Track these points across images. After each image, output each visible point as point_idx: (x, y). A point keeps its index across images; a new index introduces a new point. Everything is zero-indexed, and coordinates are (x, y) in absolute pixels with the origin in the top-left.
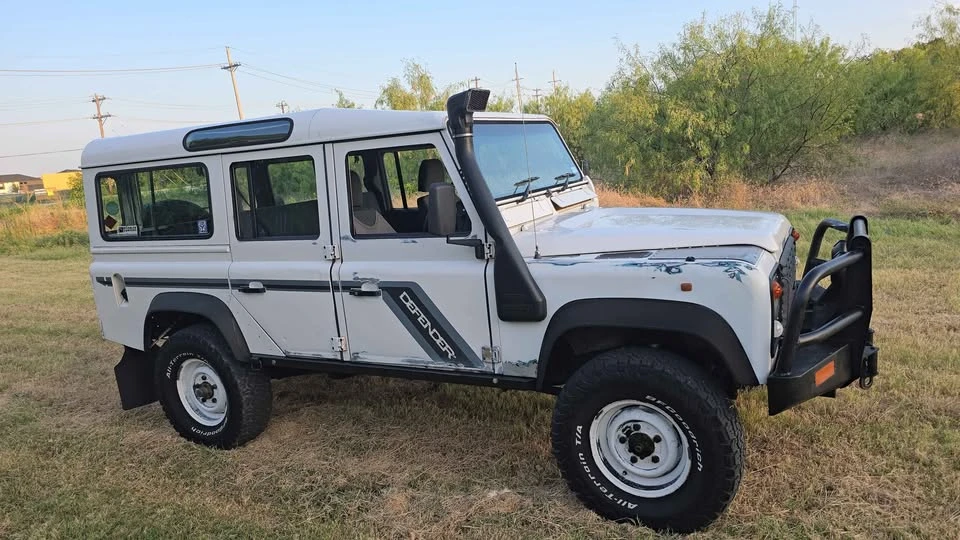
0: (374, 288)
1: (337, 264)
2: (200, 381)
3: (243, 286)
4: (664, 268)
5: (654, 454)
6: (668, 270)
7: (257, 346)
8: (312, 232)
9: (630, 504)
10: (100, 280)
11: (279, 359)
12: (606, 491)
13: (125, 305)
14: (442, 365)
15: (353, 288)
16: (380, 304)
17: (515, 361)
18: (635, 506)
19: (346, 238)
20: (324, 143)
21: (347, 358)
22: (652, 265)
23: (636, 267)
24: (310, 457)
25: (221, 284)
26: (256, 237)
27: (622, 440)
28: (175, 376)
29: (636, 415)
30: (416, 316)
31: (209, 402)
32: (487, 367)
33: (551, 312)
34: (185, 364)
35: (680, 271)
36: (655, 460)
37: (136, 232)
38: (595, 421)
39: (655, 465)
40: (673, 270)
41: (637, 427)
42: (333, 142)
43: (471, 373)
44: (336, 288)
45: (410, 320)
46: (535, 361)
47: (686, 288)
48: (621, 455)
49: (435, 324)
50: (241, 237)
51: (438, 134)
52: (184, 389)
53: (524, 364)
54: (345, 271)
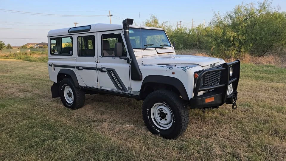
0: (105, 70)
1: (98, 63)
2: (69, 92)
3: (78, 68)
4: (169, 68)
5: (166, 118)
6: (170, 68)
7: (81, 84)
8: (93, 55)
10: (49, 65)
11: (85, 87)
12: (153, 127)
13: (54, 72)
14: (119, 91)
15: (100, 70)
16: (106, 74)
17: (135, 91)
18: (160, 131)
19: (100, 57)
20: (97, 32)
21: (99, 88)
22: (166, 67)
23: (163, 67)
24: (90, 113)
25: (73, 67)
26: (82, 56)
27: (158, 114)
28: (63, 90)
29: (162, 107)
30: (114, 78)
31: (70, 97)
32: (129, 92)
33: (143, 78)
34: (66, 87)
35: (172, 69)
36: (166, 120)
37: (58, 53)
38: (152, 108)
39: (166, 121)
40: (171, 68)
41: (162, 110)
42: (99, 32)
43: (126, 93)
44: (97, 70)
45: (112, 78)
46: (139, 91)
47: (173, 73)
48: (158, 118)
49: (118, 80)
50: (78, 56)
51: (121, 30)
52: (65, 94)
53: (137, 92)
54: (99, 65)
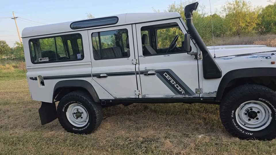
0: (154, 72)
1: (137, 66)
2: (76, 111)
3: (98, 76)
4: (265, 57)
5: (257, 117)
6: (267, 58)
7: (102, 96)
8: (126, 55)
9: (250, 134)
10: (32, 78)
11: (112, 100)
12: (241, 131)
13: (43, 87)
14: (179, 96)
15: (145, 73)
16: (156, 78)
17: (208, 92)
18: (252, 134)
19: (141, 56)
20: (132, 24)
21: (140, 97)
22: (260, 57)
23: (254, 58)
25: (89, 76)
26: (102, 58)
27: (246, 114)
28: (66, 111)
29: (248, 106)
30: (170, 80)
31: (79, 119)
32: (197, 95)
33: (223, 75)
34: (70, 106)
35: (271, 58)
36: (257, 119)
37: (48, 60)
38: (238, 109)
39: (257, 120)
40: (268, 58)
41: (251, 109)
42: (135, 24)
43: (190, 98)
44: (137, 73)
45: (168, 82)
46: (216, 92)
47: (273, 63)
48: (245, 118)
49: (177, 82)
50: (96, 59)
51: (178, 19)
52: (69, 115)
53: (211, 93)
54: (142, 67)
